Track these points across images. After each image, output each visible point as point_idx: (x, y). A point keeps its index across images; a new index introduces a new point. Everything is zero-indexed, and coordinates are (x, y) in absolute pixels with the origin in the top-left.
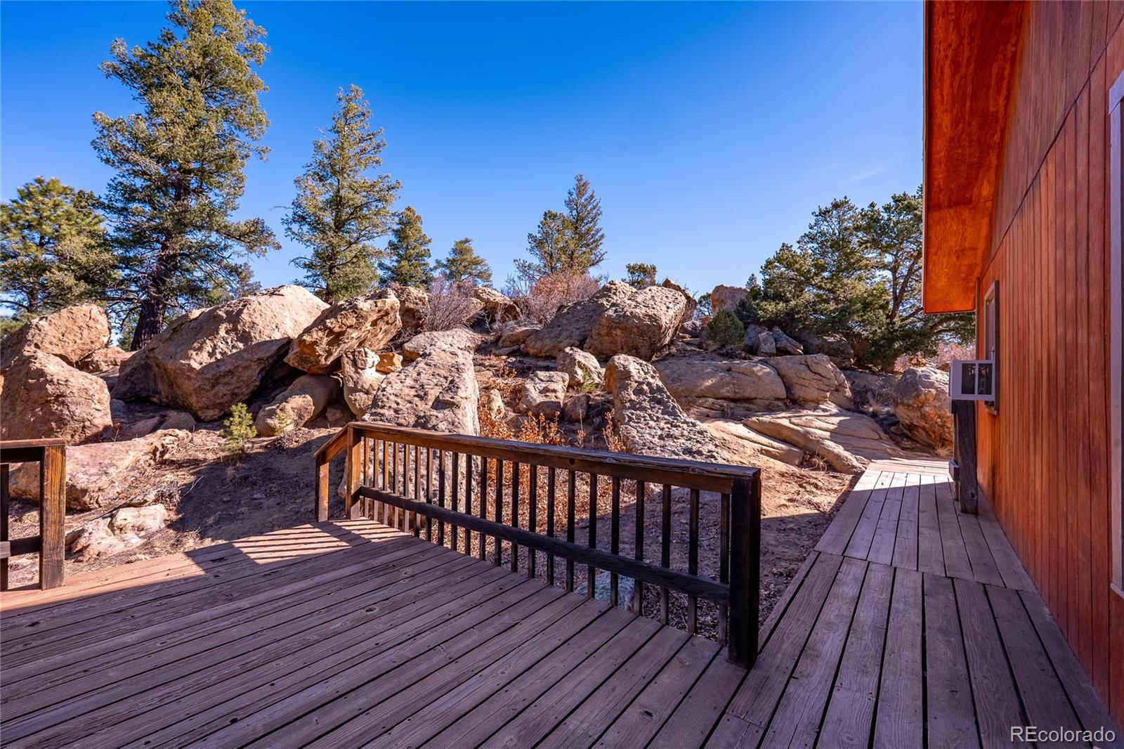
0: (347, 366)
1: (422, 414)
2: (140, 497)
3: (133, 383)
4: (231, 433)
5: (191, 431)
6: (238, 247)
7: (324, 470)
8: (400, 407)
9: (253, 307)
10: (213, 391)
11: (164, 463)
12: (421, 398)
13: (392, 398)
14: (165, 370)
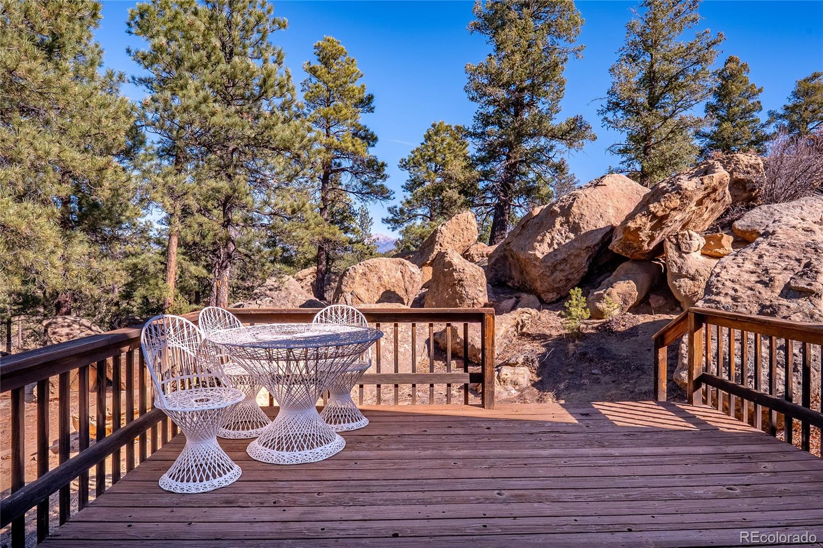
0: (670, 250)
1: (768, 303)
2: (514, 359)
3: (496, 270)
4: (570, 314)
5: (539, 311)
6: (559, 145)
7: (663, 353)
8: (739, 294)
9: (581, 200)
10: (553, 277)
11: (523, 334)
12: (766, 284)
13: (728, 283)
14: (518, 259)
